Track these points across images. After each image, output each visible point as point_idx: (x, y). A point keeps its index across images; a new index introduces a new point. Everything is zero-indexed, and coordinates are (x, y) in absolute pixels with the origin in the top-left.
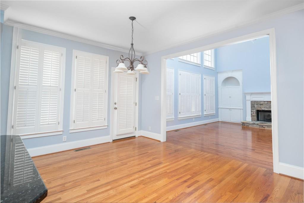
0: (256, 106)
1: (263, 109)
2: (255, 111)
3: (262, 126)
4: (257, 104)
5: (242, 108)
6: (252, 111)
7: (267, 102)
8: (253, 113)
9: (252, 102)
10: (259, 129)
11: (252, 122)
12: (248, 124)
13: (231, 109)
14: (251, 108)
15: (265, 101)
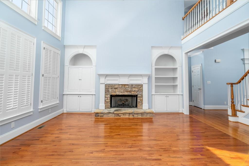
0: (110, 90)
1: (118, 93)
2: (109, 96)
3: (118, 114)
4: (111, 88)
5: (94, 93)
6: (106, 96)
7: (121, 86)
8: (107, 99)
9: (106, 86)
10: (115, 118)
11: (106, 111)
12: (102, 113)
13: (81, 95)
14: (105, 92)
15: (119, 85)
